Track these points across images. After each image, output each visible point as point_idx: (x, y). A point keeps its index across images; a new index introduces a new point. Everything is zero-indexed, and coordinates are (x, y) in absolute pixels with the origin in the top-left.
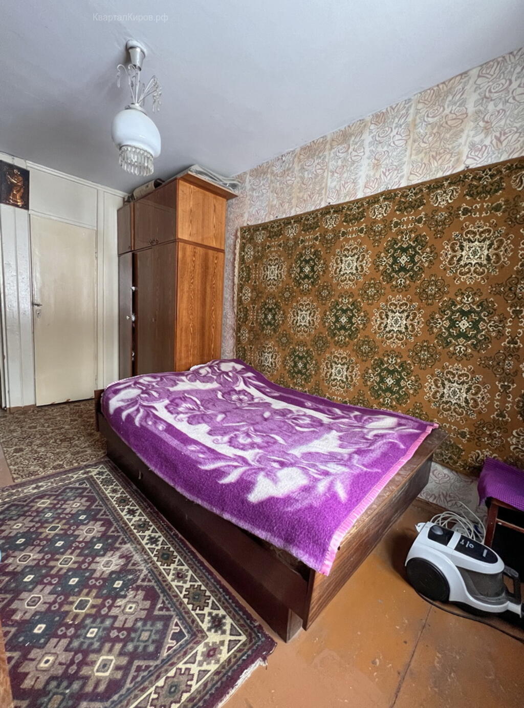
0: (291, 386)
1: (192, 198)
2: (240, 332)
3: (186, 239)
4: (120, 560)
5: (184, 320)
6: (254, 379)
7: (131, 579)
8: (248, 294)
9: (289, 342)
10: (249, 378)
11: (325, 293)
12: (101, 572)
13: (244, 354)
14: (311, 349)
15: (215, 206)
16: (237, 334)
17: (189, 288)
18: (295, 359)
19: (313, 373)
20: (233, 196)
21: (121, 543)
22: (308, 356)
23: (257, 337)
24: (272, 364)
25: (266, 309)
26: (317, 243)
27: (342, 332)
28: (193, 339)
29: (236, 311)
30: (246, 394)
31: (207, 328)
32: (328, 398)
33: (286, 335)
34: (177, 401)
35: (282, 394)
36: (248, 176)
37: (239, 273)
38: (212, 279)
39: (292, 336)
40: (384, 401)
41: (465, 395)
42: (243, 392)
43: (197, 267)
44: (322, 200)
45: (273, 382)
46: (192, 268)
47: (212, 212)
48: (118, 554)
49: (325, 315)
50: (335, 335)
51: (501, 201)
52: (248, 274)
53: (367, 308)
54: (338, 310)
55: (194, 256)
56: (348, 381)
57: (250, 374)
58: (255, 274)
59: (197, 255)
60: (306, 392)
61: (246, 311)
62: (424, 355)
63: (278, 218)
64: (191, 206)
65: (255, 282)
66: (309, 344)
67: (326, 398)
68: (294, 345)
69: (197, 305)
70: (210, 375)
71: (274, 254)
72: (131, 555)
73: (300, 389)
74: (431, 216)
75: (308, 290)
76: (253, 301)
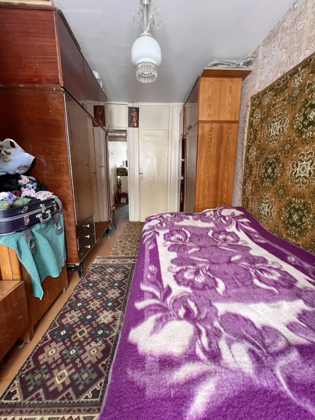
0: (285, 236)
1: (210, 88)
2: (245, 185)
3: (205, 120)
4: (111, 319)
5: (202, 178)
6: (247, 224)
7: (107, 334)
8: (254, 153)
9: (285, 194)
10: (243, 223)
12: (100, 319)
13: (247, 203)
15: (231, 87)
16: (243, 187)
17: (207, 155)
18: (290, 210)
19: (310, 227)
20: (248, 73)
21: (118, 309)
22: (305, 209)
24: (268, 213)
25: (267, 164)
28: (209, 190)
29: (243, 168)
30: (234, 236)
31: (220, 183)
34: (174, 232)
36: (261, 47)
37: (248, 136)
38: (226, 146)
39: (289, 188)
42: (232, 234)
43: (213, 138)
45: (267, 229)
46: (209, 140)
47: (228, 93)
48: (113, 314)
52: (255, 136)
55: (211, 131)
57: (245, 220)
58: (261, 134)
59: (213, 130)
60: (299, 245)
61: (251, 167)
64: (210, 94)
65: (260, 142)
66: (307, 196)
68: (290, 197)
69: (213, 166)
70: (212, 217)
71: (278, 110)
72: (117, 319)
73: (293, 241)
76: (257, 158)
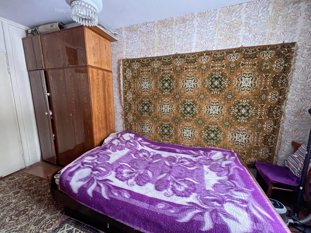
1: (93, 40)
2: (127, 116)
8: (130, 96)
9: (158, 120)
11: (177, 97)
13: (131, 127)
14: (172, 123)
15: (105, 45)
16: (125, 117)
17: (97, 95)
19: (174, 134)
22: (170, 126)
23: (139, 118)
24: (149, 131)
25: (143, 104)
26: (172, 72)
27: (188, 115)
28: (102, 124)
31: (108, 116)
32: (183, 145)
33: (156, 116)
34: (119, 170)
35: (162, 147)
37: (124, 84)
39: (160, 117)
40: (210, 144)
41: (245, 139)
43: (100, 82)
44: (172, 50)
46: (98, 83)
49: (179, 107)
50: (184, 116)
51: (256, 62)
52: (130, 85)
53: (200, 104)
54: (185, 105)
55: (98, 75)
56: (192, 137)
58: (134, 85)
60: (170, 143)
61: (130, 105)
62: (227, 123)
63: (146, 57)
64: (93, 44)
66: (170, 121)
67: (181, 145)
68: (161, 121)
69: (102, 104)
70: (120, 144)
71: (145, 75)
73: (167, 142)
74: (228, 65)
75: (168, 95)
76: (134, 100)
